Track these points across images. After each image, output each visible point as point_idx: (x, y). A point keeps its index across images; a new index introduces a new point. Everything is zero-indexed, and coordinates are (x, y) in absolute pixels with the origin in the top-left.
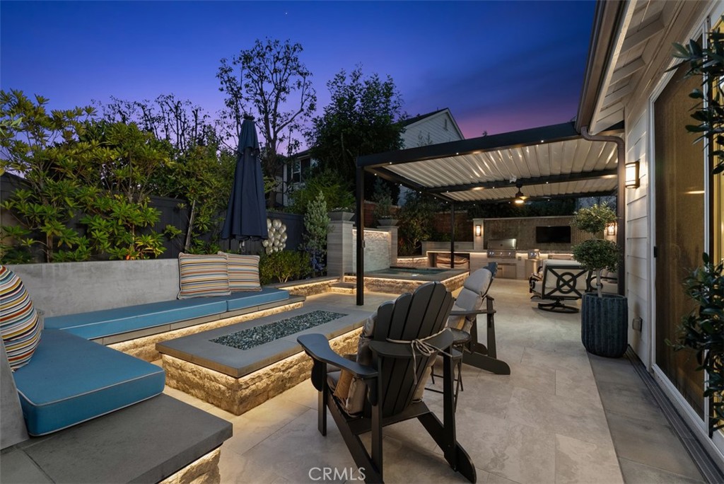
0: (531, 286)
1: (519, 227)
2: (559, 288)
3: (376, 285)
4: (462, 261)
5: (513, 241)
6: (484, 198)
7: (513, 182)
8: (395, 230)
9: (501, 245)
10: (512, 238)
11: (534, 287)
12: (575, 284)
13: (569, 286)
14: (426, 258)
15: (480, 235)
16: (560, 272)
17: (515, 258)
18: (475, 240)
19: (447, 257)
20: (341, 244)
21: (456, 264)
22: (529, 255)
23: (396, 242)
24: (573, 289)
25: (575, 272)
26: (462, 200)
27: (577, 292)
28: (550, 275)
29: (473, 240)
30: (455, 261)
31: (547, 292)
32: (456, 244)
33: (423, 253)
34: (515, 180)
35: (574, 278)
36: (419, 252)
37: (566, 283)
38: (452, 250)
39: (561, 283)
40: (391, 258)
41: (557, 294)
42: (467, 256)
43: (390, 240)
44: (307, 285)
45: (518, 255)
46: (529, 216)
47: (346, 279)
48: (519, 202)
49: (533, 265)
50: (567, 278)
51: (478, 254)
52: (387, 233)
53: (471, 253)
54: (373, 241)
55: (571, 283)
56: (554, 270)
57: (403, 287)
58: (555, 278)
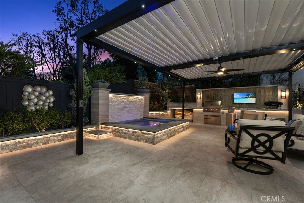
0: (226, 140)
1: (223, 94)
2: (253, 148)
3: (117, 132)
4: (189, 114)
5: (220, 102)
6: (202, 77)
7: (216, 60)
8: (148, 96)
9: (212, 104)
10: (219, 101)
11: (229, 142)
12: (271, 144)
13: (265, 147)
14: (169, 112)
15: (200, 99)
16: (255, 133)
17: (220, 112)
18: (197, 101)
19: (181, 112)
20: (98, 104)
21: (186, 115)
22: (229, 111)
23: (149, 102)
24: (269, 150)
25: (272, 134)
26: (189, 78)
27: (272, 153)
28: (245, 136)
29: (195, 102)
30: (185, 114)
31: (241, 151)
32: (185, 104)
33: (167, 109)
34: (217, 58)
35: (271, 140)
36: (166, 109)
37: (262, 144)
38: (183, 107)
39: (256, 143)
40: (145, 112)
41: (252, 153)
42: (192, 111)
43: (143, 101)
44: (61, 133)
45: (222, 110)
46: (229, 87)
47: (102, 127)
48: (220, 74)
49: (231, 117)
50: (263, 139)
51: (199, 110)
52: (142, 97)
53: (194, 109)
54: (130, 102)
55: (267, 144)
56: (249, 130)
57: (133, 135)
58: (250, 139)
